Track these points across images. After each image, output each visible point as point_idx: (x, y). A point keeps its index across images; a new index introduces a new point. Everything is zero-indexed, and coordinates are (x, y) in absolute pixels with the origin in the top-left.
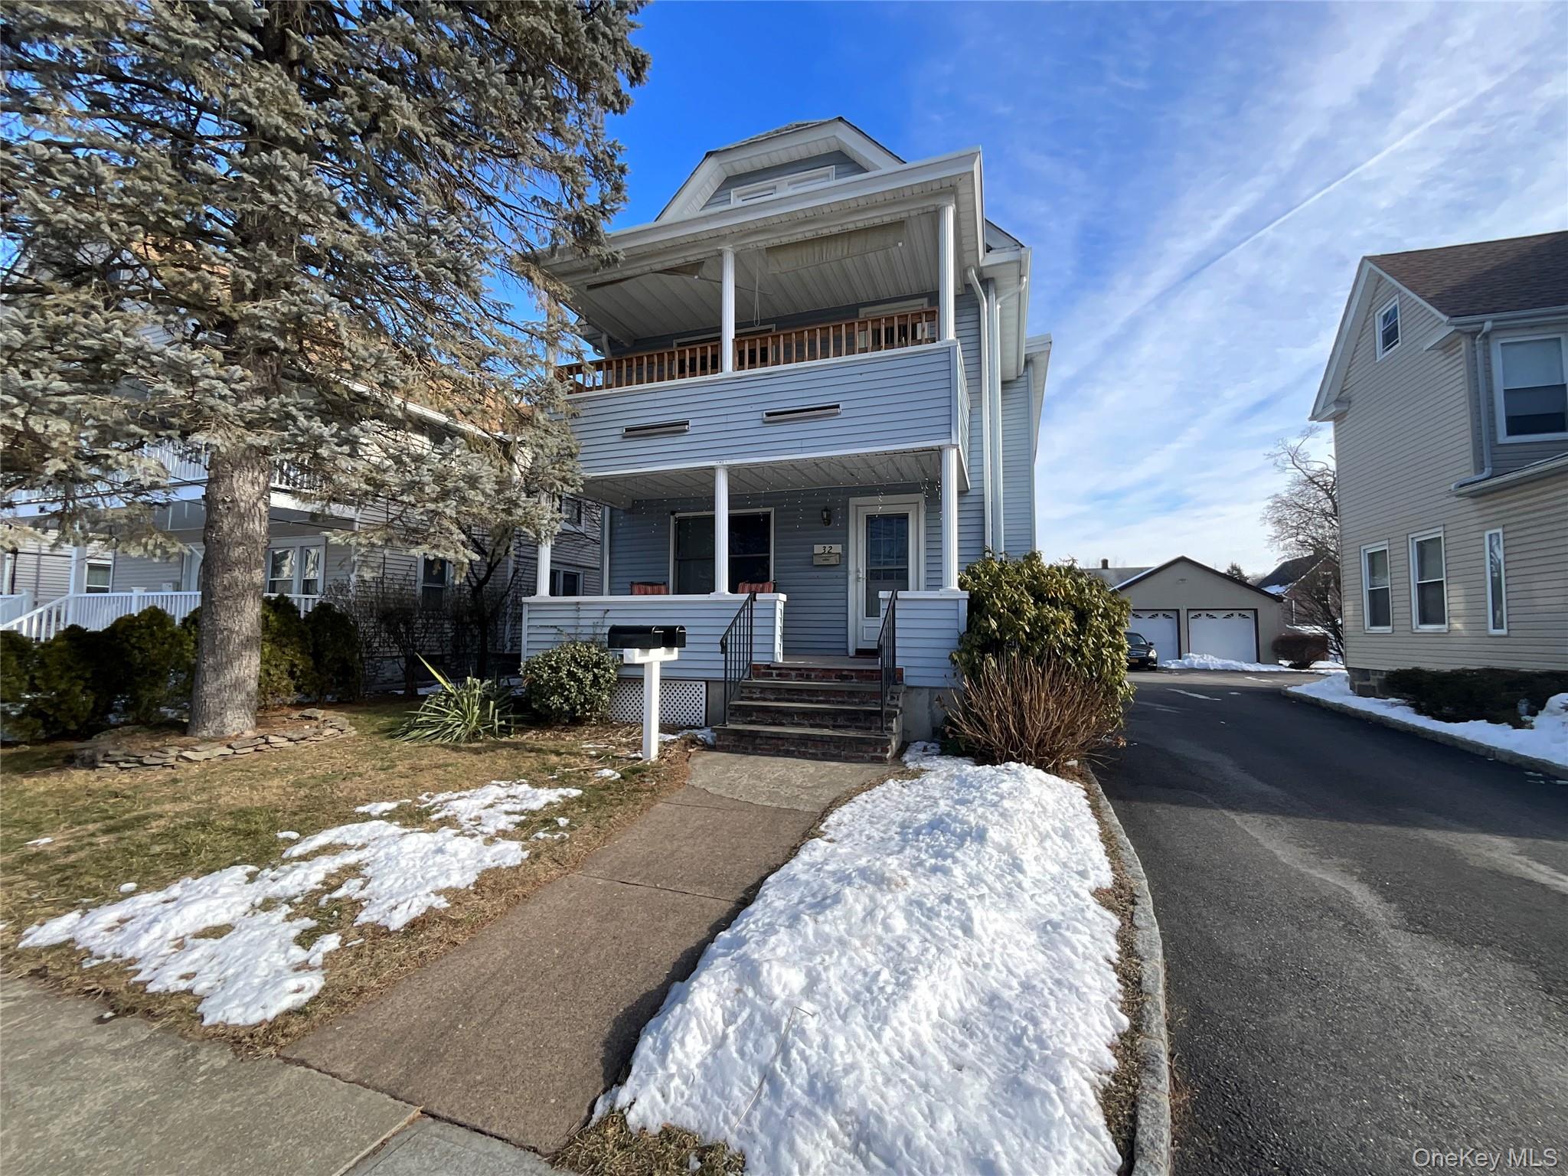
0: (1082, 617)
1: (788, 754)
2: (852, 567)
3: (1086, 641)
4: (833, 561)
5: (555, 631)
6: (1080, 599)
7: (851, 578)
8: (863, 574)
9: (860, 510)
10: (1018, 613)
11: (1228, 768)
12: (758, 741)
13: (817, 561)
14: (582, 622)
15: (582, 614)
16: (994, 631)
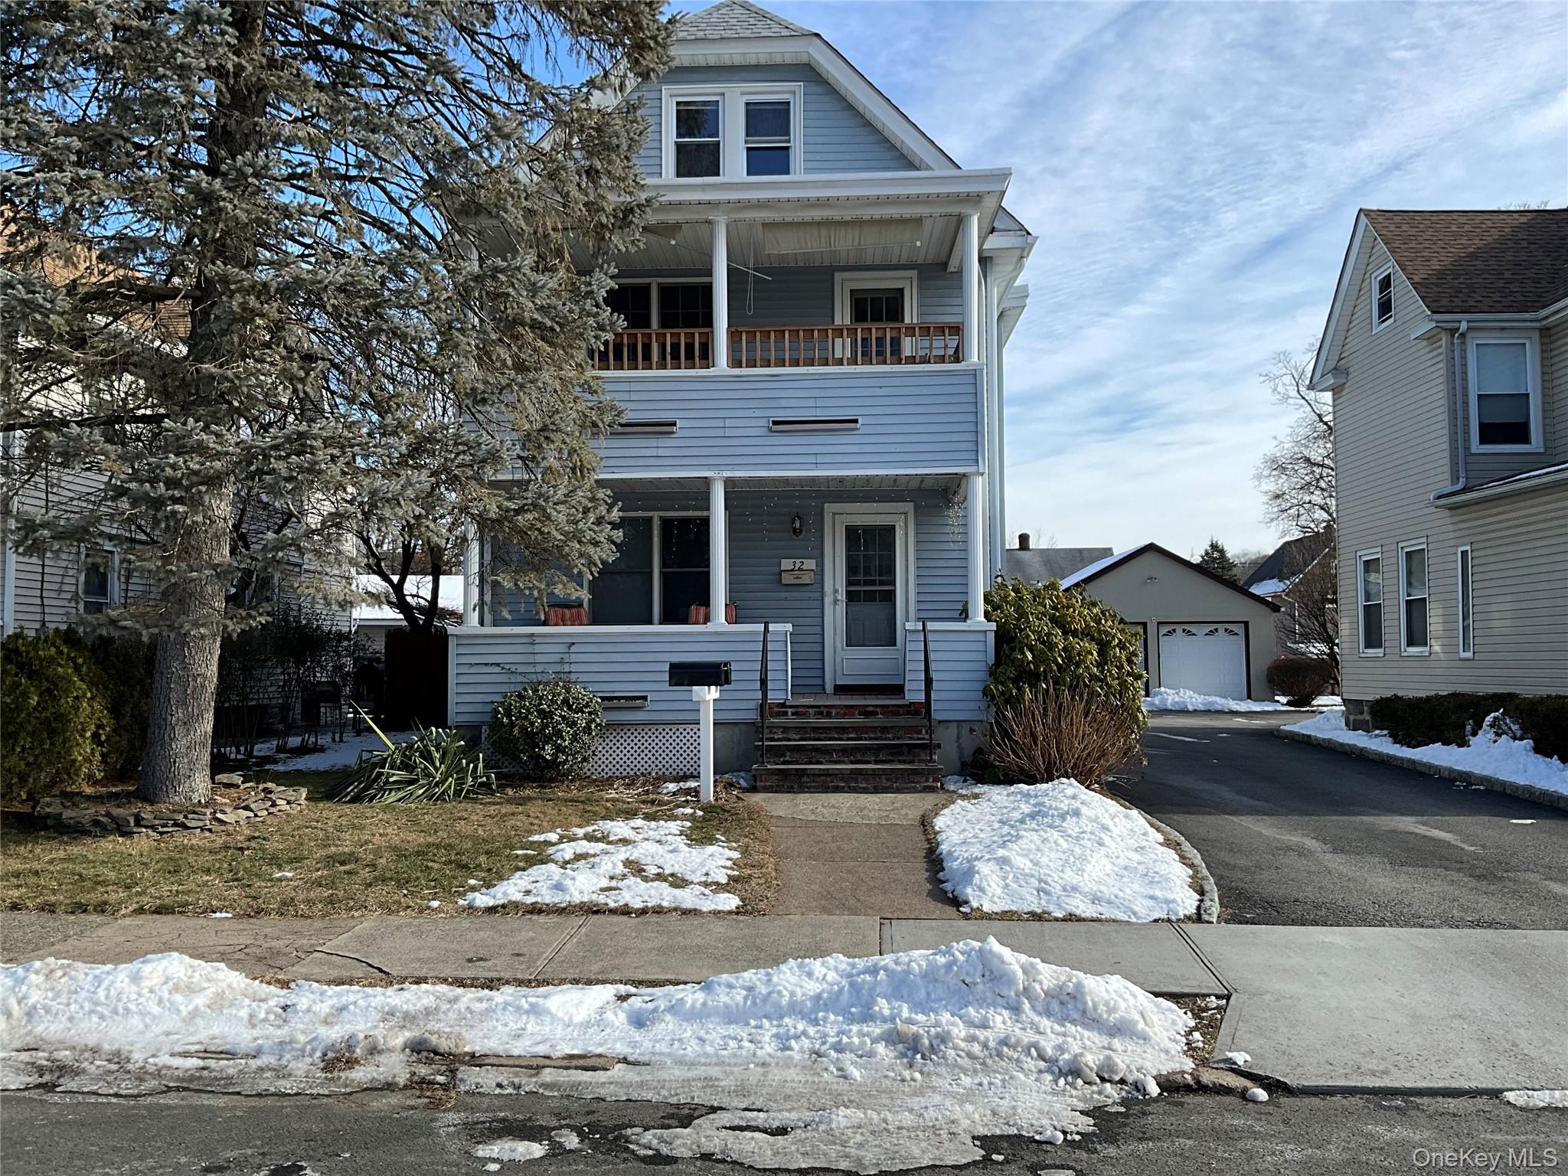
0: (1104, 647)
1: (837, 790)
2: (828, 587)
3: (1109, 671)
4: (806, 579)
5: (498, 670)
6: (1099, 632)
7: (828, 600)
8: (842, 596)
9: (838, 519)
10: (1051, 646)
11: (1226, 793)
12: (805, 779)
13: (787, 579)
14: (539, 658)
15: (537, 649)
16: (1029, 663)
